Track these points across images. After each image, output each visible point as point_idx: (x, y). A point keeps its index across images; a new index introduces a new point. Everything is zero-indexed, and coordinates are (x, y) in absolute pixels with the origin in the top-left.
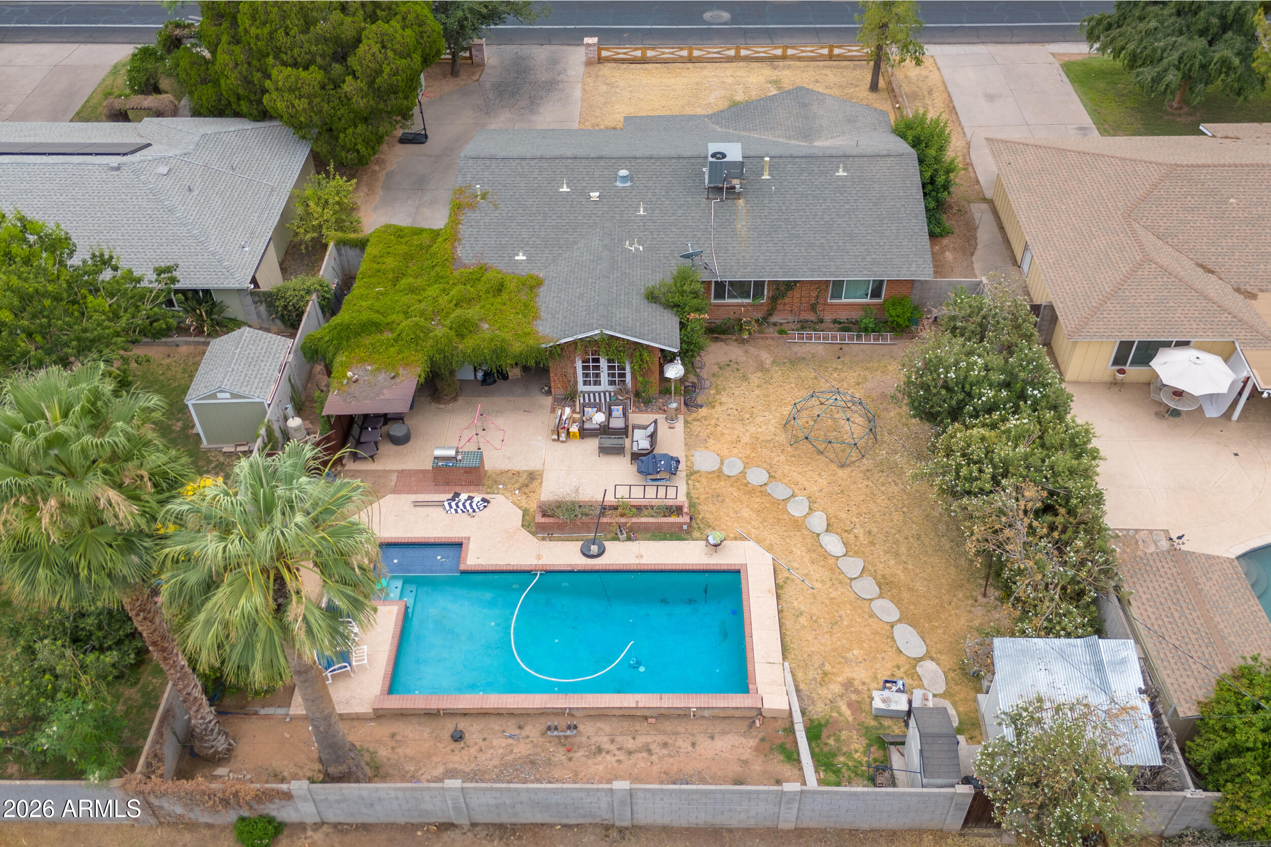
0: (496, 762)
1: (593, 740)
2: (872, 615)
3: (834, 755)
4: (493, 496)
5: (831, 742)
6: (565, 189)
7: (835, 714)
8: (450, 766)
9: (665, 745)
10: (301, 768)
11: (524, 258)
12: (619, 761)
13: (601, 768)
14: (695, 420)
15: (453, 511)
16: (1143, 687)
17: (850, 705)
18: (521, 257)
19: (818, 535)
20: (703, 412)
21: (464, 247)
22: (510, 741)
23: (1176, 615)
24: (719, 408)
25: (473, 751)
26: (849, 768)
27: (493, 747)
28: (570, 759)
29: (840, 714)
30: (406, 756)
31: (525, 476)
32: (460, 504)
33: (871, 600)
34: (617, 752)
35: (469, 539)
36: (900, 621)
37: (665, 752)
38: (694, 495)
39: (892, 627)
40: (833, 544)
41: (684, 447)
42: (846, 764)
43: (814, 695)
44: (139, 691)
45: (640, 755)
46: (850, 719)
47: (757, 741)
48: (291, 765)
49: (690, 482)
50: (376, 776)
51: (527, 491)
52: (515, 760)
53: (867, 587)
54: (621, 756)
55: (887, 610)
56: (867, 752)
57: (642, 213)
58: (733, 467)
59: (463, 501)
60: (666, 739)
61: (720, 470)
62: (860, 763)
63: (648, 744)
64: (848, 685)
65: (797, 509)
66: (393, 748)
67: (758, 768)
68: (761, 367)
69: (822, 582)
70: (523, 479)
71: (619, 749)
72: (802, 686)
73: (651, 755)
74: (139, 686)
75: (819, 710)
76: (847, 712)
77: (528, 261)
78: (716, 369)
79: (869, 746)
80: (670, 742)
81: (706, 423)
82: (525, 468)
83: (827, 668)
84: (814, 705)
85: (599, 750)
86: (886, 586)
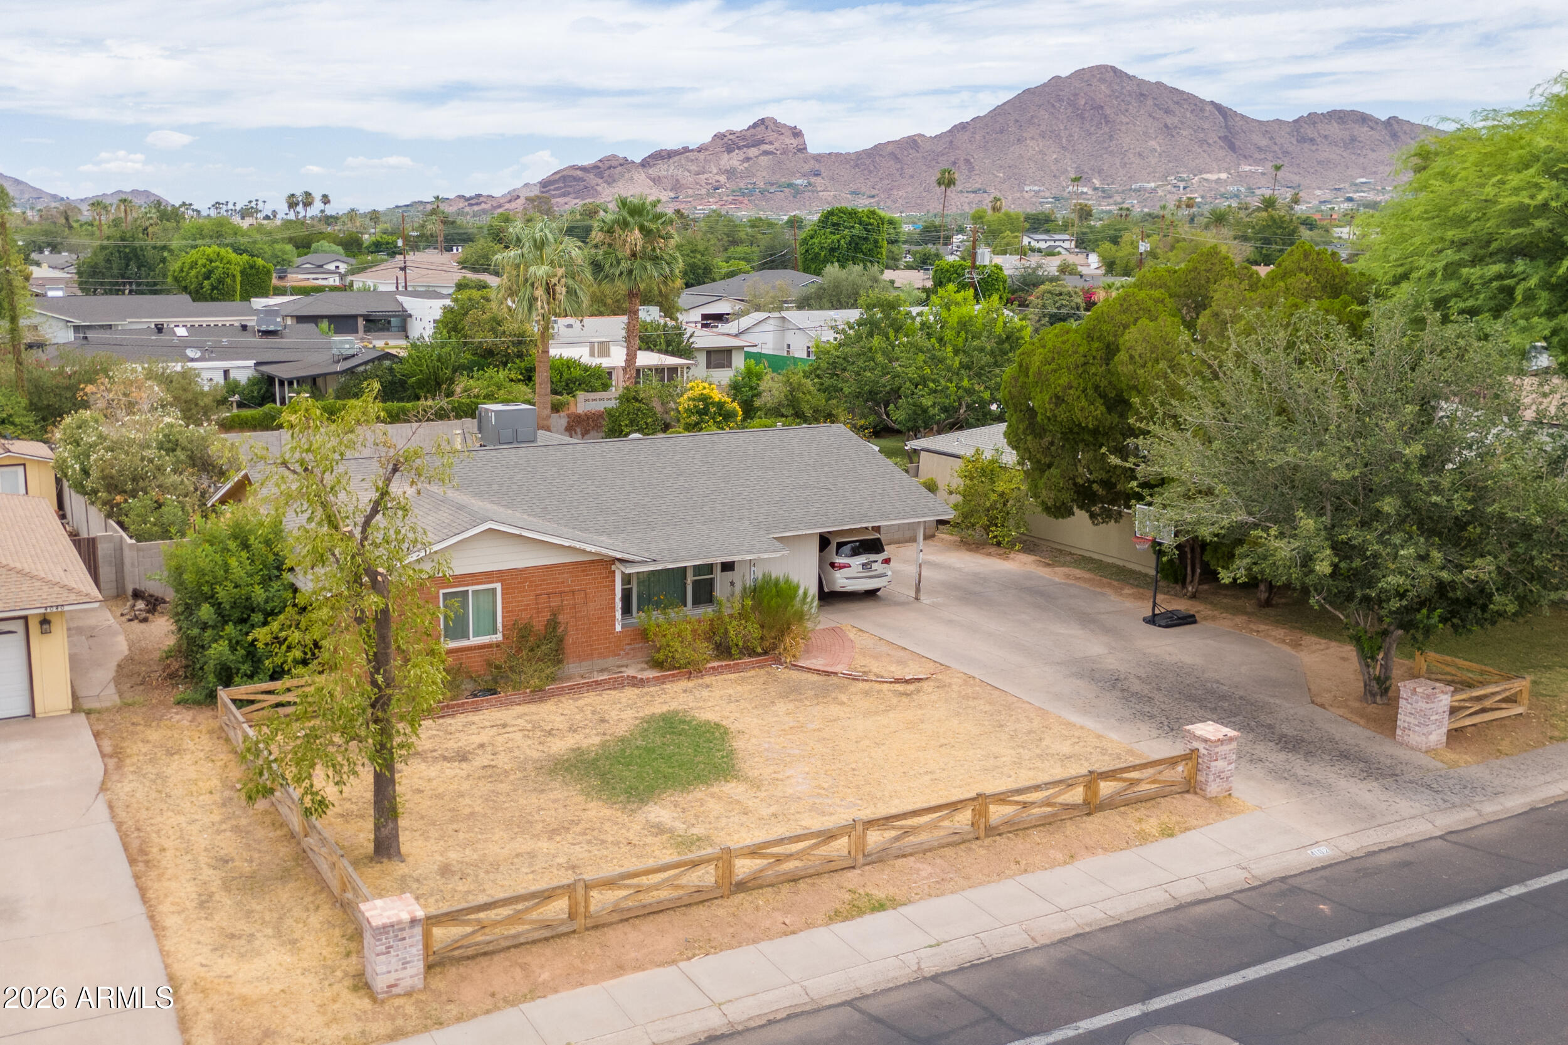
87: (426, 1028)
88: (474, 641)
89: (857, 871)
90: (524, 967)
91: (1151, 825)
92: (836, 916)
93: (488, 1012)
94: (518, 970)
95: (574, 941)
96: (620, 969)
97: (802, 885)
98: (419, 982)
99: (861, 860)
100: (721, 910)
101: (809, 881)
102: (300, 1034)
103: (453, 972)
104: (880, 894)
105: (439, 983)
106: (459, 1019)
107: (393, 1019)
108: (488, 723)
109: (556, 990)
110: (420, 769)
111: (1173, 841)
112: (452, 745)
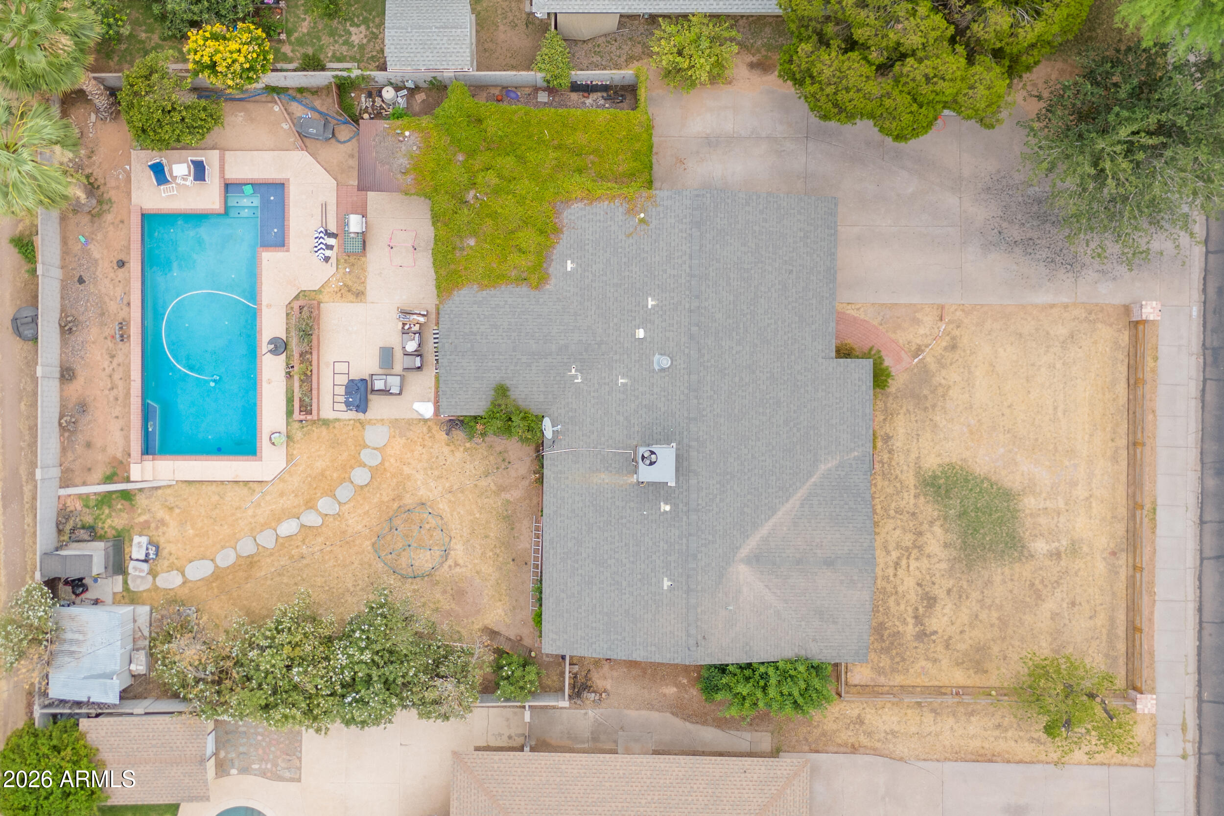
0: (103, 290)
1: (119, 352)
2: (223, 547)
3: (110, 507)
4: (334, 265)
5: (119, 506)
6: (651, 303)
7: (139, 511)
8: (100, 262)
9: (117, 399)
10: (98, 167)
11: (569, 269)
12: (104, 369)
13: (99, 358)
14: (430, 430)
15: (317, 235)
16: (91, 700)
17: (146, 522)
18: (570, 266)
19: (298, 518)
20: (442, 436)
21: (581, 209)
22: (119, 298)
23: (154, 742)
24: (446, 450)
25: (112, 275)
26: (99, 515)
27: (114, 287)
28: (106, 338)
29: (139, 515)
30: (107, 232)
31: (361, 288)
32: (321, 240)
33: (235, 549)
34: (111, 368)
35: (288, 251)
36: (217, 567)
37: (112, 399)
38: (337, 424)
39: (212, 560)
40: (288, 528)
41: (393, 417)
42: (103, 513)
43: (153, 499)
44: (157, 44)
45: (109, 383)
46: (136, 521)
47: (120, 458)
48: (100, 160)
49: (352, 422)
50: (92, 215)
51: (342, 291)
52: (105, 303)
53: (247, 548)
54: (108, 371)
55: (225, 559)
56: (111, 527)
57: (621, 381)
58: (370, 458)
59: (324, 242)
60: (120, 399)
61: (366, 446)
62: (104, 523)
63: (117, 388)
64: (163, 522)
65: (325, 504)
66: (113, 223)
67: (100, 458)
68: (502, 489)
69: (254, 516)
70: (356, 287)
71: (113, 369)
72: (160, 492)
73: (109, 390)
74: (160, 42)
75: (142, 501)
76: (142, 519)
77: (566, 273)
78: (499, 449)
79: (117, 530)
80: (119, 402)
81: (427, 437)
82: (368, 288)
83: (177, 511)
84: (146, 498)
85: (113, 357)
86: (250, 563)
92: (1154, 528)
96: (1151, 621)
108: (891, 571)
109: (1153, 646)
110: (938, 622)
111: (1160, 362)
112: (912, 597)
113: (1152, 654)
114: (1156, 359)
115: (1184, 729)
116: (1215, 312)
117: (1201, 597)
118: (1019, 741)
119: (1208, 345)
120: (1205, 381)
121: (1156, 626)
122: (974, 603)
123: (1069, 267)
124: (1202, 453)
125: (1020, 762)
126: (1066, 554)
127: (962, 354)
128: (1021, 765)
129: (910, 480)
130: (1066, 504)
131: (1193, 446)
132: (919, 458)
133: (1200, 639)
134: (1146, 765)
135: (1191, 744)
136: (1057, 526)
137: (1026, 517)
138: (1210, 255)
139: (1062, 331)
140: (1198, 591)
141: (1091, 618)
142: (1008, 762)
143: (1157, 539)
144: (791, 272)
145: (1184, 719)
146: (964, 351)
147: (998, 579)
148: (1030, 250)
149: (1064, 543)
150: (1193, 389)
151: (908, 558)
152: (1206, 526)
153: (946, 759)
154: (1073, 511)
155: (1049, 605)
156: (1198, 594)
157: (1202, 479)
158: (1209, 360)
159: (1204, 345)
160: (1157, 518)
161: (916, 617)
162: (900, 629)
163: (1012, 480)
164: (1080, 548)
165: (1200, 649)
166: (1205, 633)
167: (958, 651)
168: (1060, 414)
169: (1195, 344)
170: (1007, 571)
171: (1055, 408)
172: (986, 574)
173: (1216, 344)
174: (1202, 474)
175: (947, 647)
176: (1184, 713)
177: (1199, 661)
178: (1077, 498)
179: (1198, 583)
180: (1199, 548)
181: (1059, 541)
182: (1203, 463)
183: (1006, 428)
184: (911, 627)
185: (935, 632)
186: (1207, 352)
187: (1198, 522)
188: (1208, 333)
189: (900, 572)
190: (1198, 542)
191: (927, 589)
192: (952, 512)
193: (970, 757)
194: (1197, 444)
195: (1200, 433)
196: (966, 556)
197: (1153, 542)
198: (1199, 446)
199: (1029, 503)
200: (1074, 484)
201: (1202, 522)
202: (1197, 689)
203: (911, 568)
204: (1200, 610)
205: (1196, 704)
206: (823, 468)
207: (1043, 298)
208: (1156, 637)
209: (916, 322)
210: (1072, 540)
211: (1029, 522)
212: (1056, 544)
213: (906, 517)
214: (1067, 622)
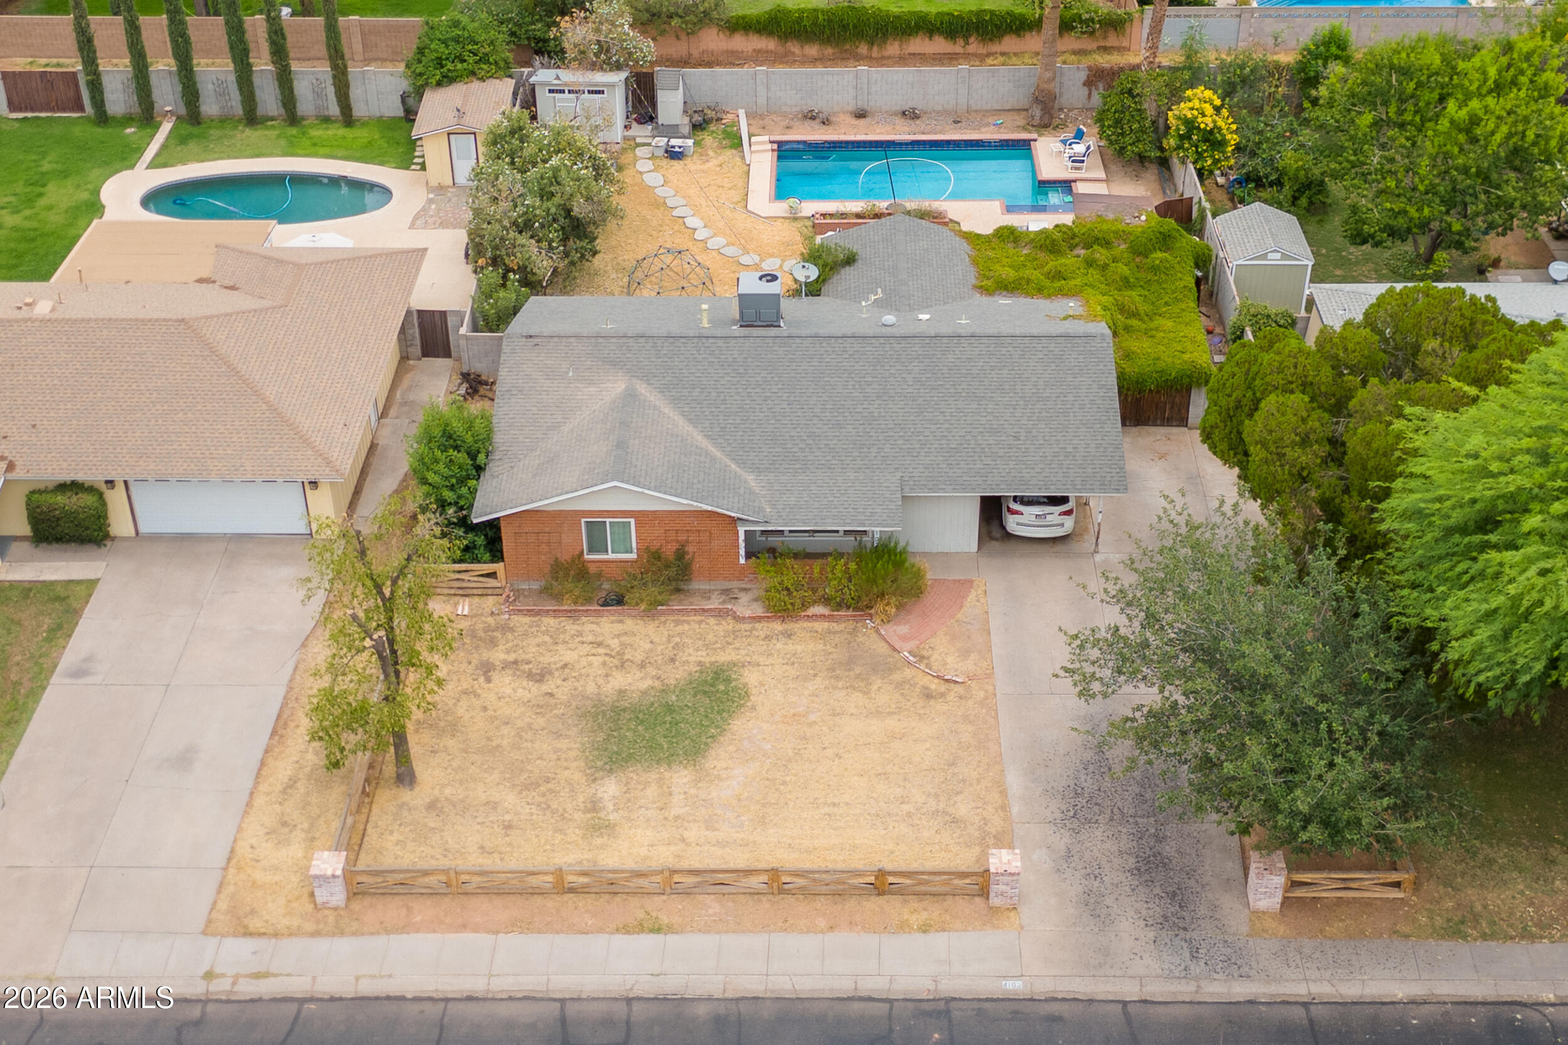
7: (721, 150)
19: (703, 227)
29: (717, 150)
35: (1001, 213)
36: (656, 187)
39: (664, 185)
40: (693, 223)
43: (732, 157)
46: (710, 149)
53: (675, 202)
61: (784, 261)
64: (708, 162)
65: (717, 241)
69: (708, 206)
72: (740, 160)
75: (731, 152)
76: (712, 152)
83: (720, 169)
84: (733, 154)
87: (333, 935)
88: (611, 556)
89: (664, 897)
90: (409, 908)
91: (915, 920)
92: (626, 930)
93: (373, 934)
94: (405, 910)
95: (447, 899)
96: (464, 927)
97: (618, 898)
98: (342, 904)
99: (668, 890)
100: (550, 903)
101: (624, 896)
102: (268, 917)
103: (368, 900)
104: (665, 919)
105: (356, 905)
106: (354, 934)
107: (318, 922)
108: (591, 638)
109: (417, 931)
110: (504, 683)
111: (920, 938)
112: (546, 659)
113: (406, 928)
114: (925, 929)
115: (257, 976)
116: (1015, 1012)
117: (494, 999)
118: (297, 766)
119: (953, 1004)
120: (890, 1001)
121: (452, 936)
122: (529, 720)
123: (1071, 813)
124: (756, 998)
125: (263, 764)
126: (593, 819)
127: (918, 706)
128: (257, 765)
129: (723, 657)
130: (677, 817)
131: (770, 986)
132: (759, 665)
133: (416, 999)
134: (209, 921)
135: (228, 988)
136: (641, 807)
137: (659, 773)
138: (1121, 1006)
139: (963, 808)
140: (505, 996)
141: (482, 847)
142: (266, 751)
143: (606, 936)
144: (1017, 438)
145: (276, 975)
146: (923, 707)
147: (563, 744)
148: (1091, 768)
149: (611, 817)
150: (873, 984)
151: (606, 654)
152: (623, 1006)
153: (290, 689)
154: (664, 825)
155: (510, 799)
156: (500, 996)
157: (710, 999)
158: (927, 1007)
159: (954, 999)
160: (643, 936)
161: (516, 662)
162: (501, 647)
163: (718, 758)
164: (602, 835)
165: (402, 998)
166: (427, 1007)
167: (455, 705)
168: (827, 810)
169: (951, 986)
170: (572, 754)
171: (834, 805)
172: (574, 732)
173: (956, 1014)
174: (717, 999)
175: (465, 692)
176: (288, 975)
177: (377, 998)
178: (686, 829)
179: (520, 995)
180: (584, 996)
181: (617, 810)
182: (738, 1000)
183: (802, 751)
184: (502, 656)
185: (488, 680)
186: (943, 1002)
187: (631, 996)
188: (976, 1005)
189: (588, 648)
190: (596, 996)
191: (557, 674)
192: (674, 698)
193: (287, 712)
194: (773, 991)
195: (793, 996)
196: (603, 712)
197: (601, 930)
198: (768, 995)
199: (681, 778)
200: (710, 825)
201: (629, 1001)
202: (326, 997)
203: (590, 658)
204: (470, 999)
205: (300, 996)
206: (750, 478)
207: (1015, 781)
208: (430, 936)
209: (965, 654)
210: (615, 825)
211: (653, 776)
212: (611, 807)
213: (669, 653)
214: (479, 820)
